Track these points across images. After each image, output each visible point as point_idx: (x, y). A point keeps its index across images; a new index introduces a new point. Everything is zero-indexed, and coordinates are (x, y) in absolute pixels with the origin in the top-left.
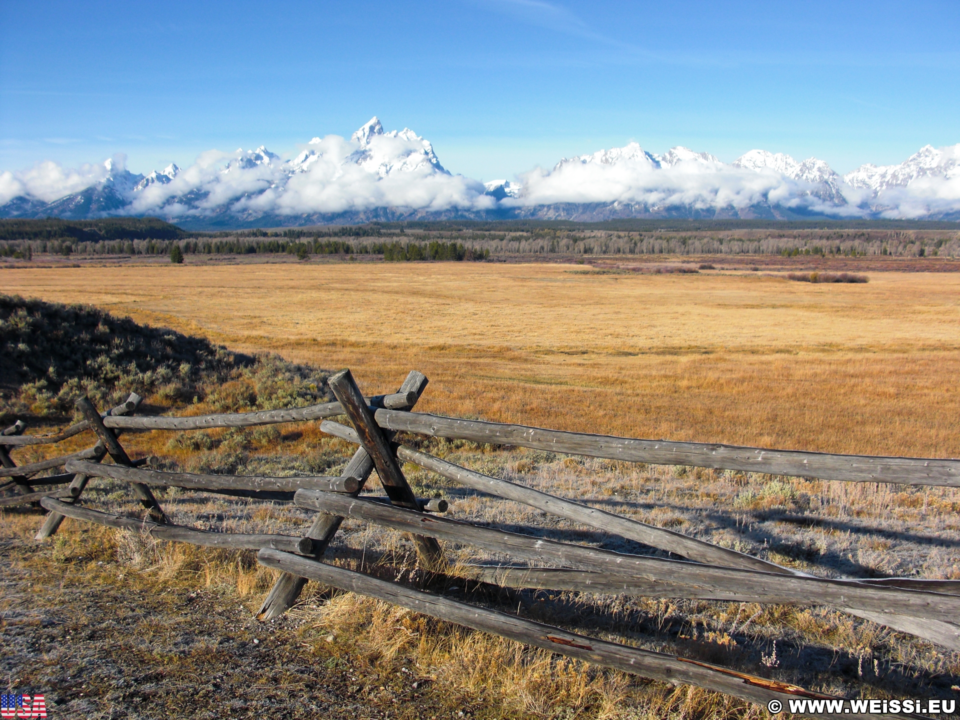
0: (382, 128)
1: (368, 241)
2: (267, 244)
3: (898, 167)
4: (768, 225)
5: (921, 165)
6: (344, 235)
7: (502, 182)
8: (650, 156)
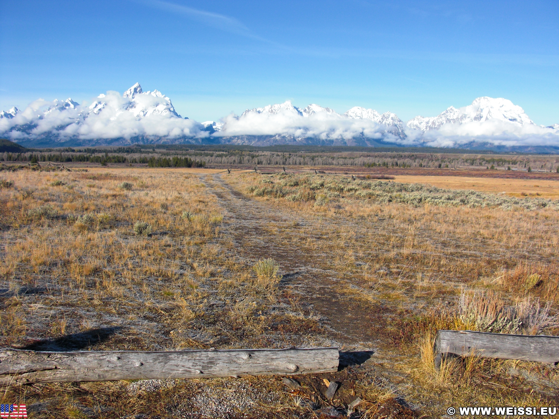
0: (141, 89)
1: (136, 156)
2: (78, 156)
3: (436, 118)
4: (363, 150)
5: (448, 117)
6: (120, 152)
7: (211, 122)
8: (297, 109)
